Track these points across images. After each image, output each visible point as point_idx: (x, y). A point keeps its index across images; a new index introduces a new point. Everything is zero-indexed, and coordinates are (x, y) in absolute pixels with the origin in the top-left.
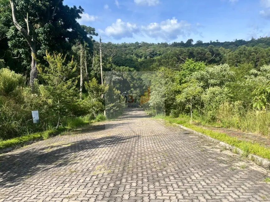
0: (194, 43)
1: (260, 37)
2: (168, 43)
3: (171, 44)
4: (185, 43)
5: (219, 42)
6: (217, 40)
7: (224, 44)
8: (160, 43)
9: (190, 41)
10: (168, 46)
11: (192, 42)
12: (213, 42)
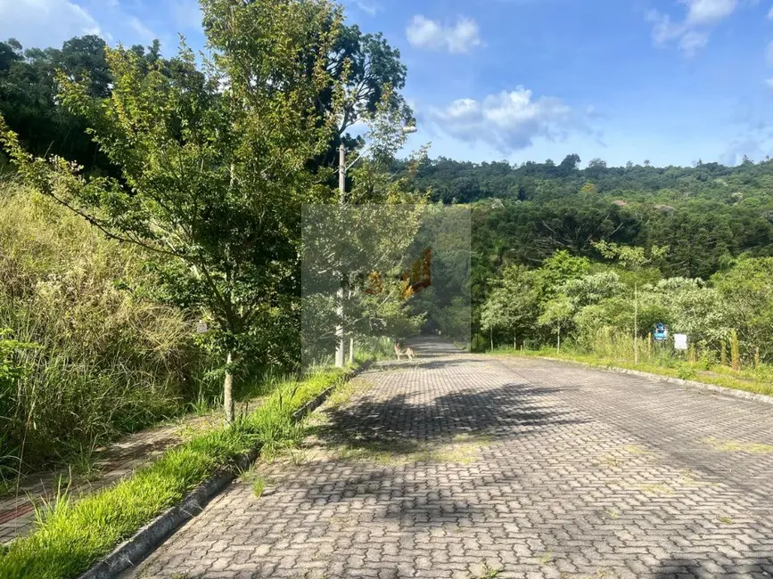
0: (582, 166)
1: (768, 157)
2: (511, 165)
3: (519, 165)
4: (557, 165)
5: (651, 165)
6: (647, 162)
7: (666, 173)
8: (490, 163)
9: (571, 160)
10: (511, 170)
11: (577, 163)
12: (634, 165)
